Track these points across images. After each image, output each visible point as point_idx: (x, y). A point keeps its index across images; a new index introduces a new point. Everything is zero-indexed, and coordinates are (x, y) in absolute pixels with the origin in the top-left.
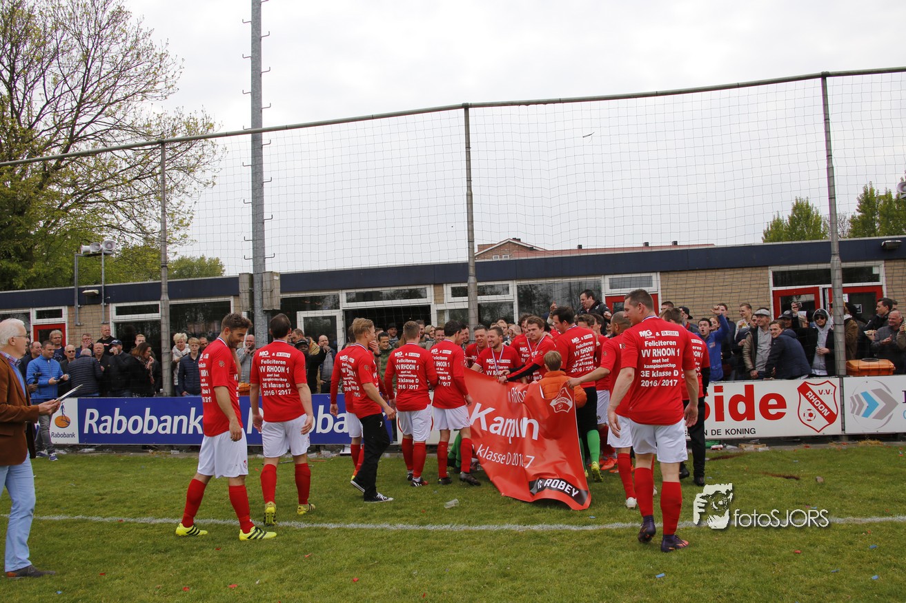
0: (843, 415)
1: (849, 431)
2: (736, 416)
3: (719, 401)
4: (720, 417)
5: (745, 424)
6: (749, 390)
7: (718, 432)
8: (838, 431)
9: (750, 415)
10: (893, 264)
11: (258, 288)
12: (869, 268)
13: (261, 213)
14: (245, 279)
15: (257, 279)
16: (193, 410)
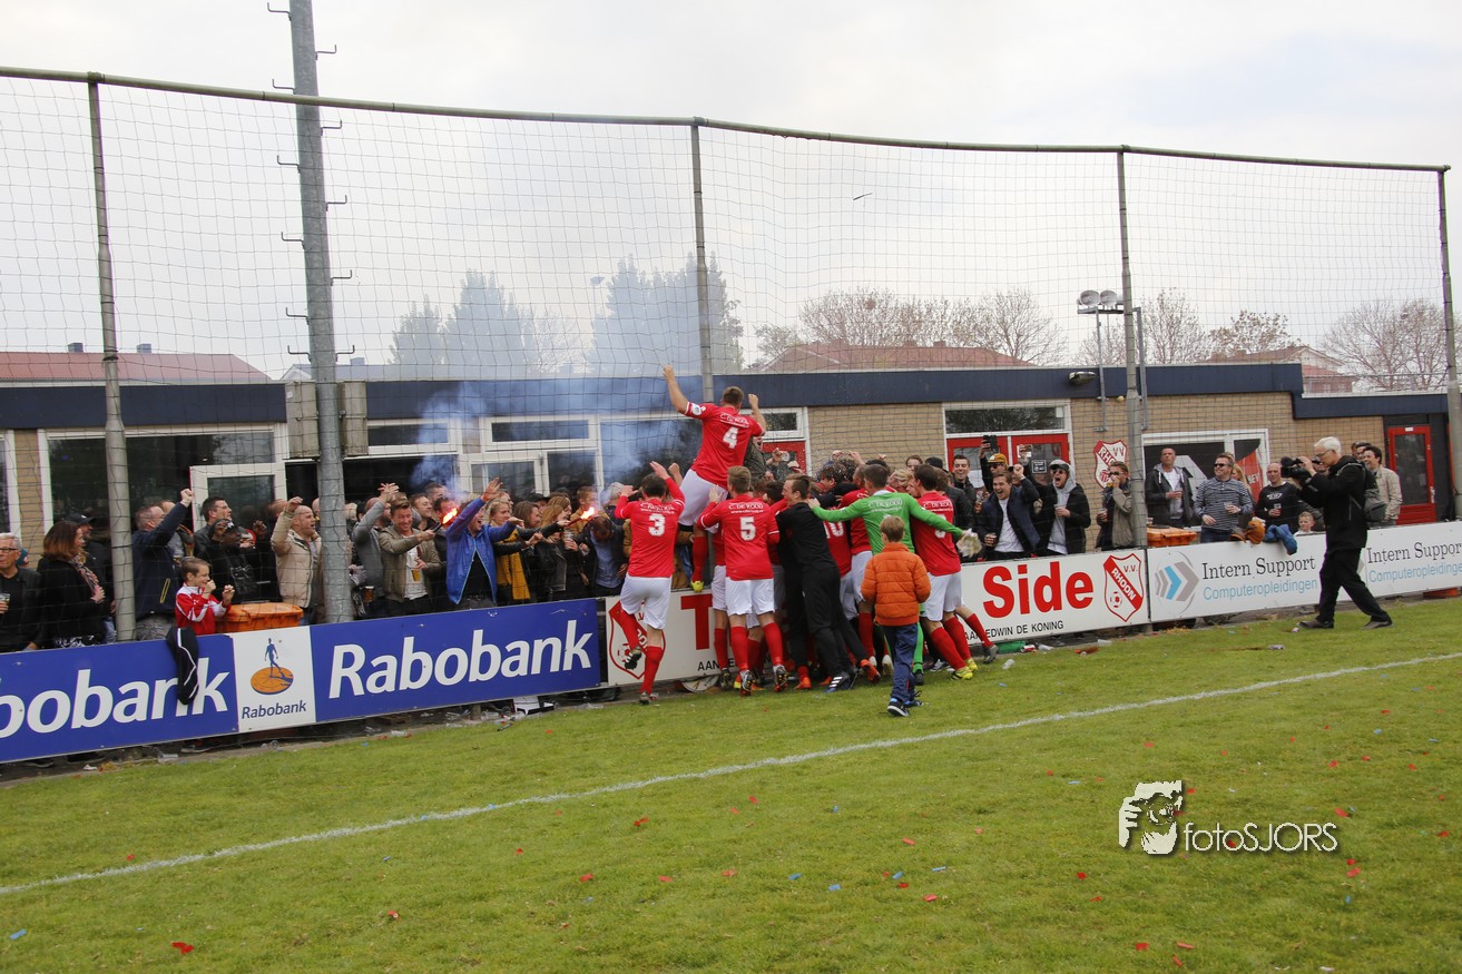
0: (1148, 597)
1: (1156, 618)
2: (1043, 607)
3: (1023, 584)
4: (1025, 609)
5: (1052, 615)
6: (1055, 567)
7: (1024, 628)
8: (1145, 620)
9: (1056, 604)
10: (1080, 404)
11: (329, 410)
12: (1053, 409)
13: (325, 267)
14: (309, 393)
15: (329, 393)
16: (203, 665)
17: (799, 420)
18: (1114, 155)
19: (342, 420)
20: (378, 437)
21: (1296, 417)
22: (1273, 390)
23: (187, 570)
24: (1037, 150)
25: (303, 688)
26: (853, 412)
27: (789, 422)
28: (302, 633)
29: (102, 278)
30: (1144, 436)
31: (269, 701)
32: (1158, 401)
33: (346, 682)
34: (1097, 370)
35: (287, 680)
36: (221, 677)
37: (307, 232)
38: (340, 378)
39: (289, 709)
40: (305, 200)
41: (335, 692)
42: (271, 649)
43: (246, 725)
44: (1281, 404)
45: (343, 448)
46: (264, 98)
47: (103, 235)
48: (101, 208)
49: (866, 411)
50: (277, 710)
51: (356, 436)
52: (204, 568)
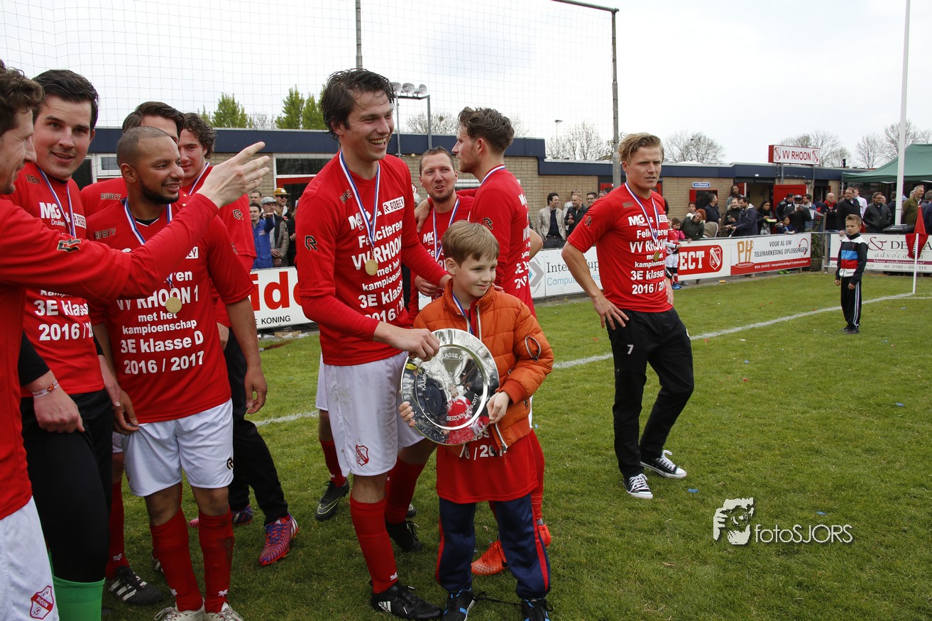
2: (272, 305)
21: (540, 174)
22: (525, 156)
44: (530, 165)
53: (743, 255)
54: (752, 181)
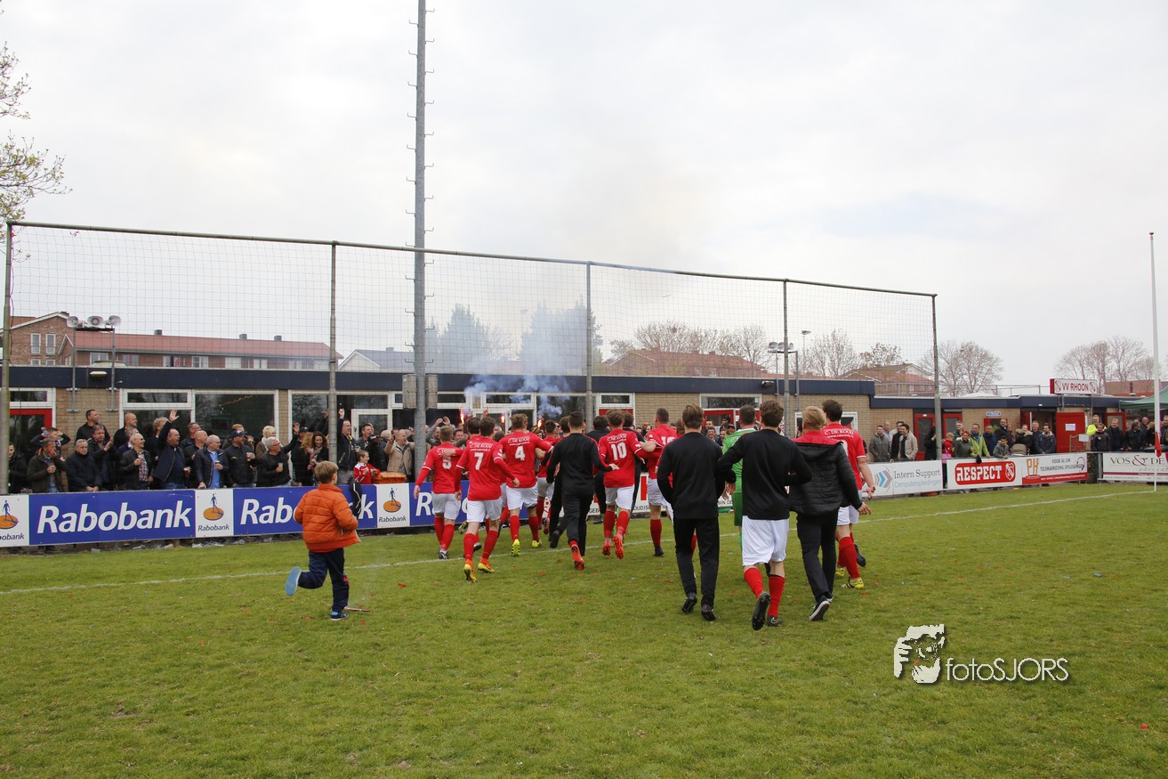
10: (765, 396)
11: (422, 385)
12: (753, 399)
13: (423, 323)
14: (413, 379)
15: (422, 380)
16: (364, 496)
17: (630, 398)
18: (782, 283)
19: (426, 392)
20: (443, 399)
21: (871, 407)
22: (860, 394)
23: (360, 456)
24: (746, 278)
25: (405, 511)
26: (657, 396)
27: (626, 400)
28: (406, 486)
29: (331, 327)
30: (796, 413)
31: (390, 515)
32: (805, 397)
33: (423, 509)
34: (775, 381)
35: (398, 506)
36: (371, 503)
37: (416, 308)
38: (427, 371)
39: (399, 519)
40: (416, 294)
41: (418, 513)
42: (392, 492)
43: (380, 525)
44: (864, 400)
45: (426, 405)
46: (402, 249)
47: (333, 310)
48: (333, 297)
49: (663, 396)
50: (394, 519)
51: (432, 399)
52: (367, 454)
53: (1031, 469)
54: (1036, 410)
